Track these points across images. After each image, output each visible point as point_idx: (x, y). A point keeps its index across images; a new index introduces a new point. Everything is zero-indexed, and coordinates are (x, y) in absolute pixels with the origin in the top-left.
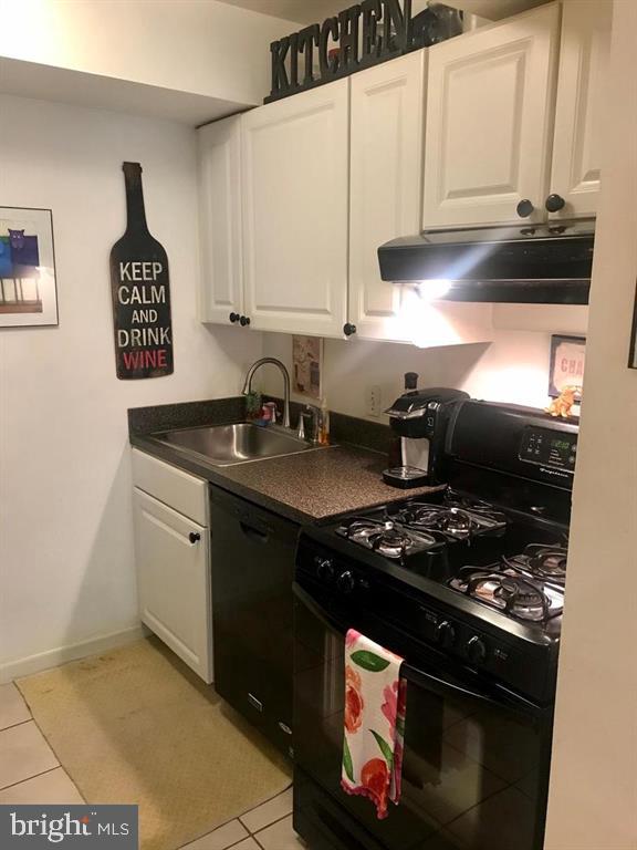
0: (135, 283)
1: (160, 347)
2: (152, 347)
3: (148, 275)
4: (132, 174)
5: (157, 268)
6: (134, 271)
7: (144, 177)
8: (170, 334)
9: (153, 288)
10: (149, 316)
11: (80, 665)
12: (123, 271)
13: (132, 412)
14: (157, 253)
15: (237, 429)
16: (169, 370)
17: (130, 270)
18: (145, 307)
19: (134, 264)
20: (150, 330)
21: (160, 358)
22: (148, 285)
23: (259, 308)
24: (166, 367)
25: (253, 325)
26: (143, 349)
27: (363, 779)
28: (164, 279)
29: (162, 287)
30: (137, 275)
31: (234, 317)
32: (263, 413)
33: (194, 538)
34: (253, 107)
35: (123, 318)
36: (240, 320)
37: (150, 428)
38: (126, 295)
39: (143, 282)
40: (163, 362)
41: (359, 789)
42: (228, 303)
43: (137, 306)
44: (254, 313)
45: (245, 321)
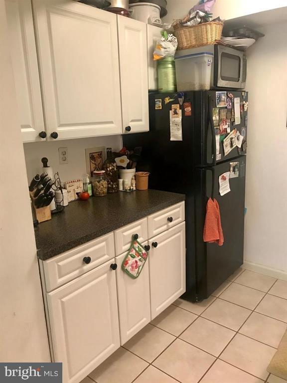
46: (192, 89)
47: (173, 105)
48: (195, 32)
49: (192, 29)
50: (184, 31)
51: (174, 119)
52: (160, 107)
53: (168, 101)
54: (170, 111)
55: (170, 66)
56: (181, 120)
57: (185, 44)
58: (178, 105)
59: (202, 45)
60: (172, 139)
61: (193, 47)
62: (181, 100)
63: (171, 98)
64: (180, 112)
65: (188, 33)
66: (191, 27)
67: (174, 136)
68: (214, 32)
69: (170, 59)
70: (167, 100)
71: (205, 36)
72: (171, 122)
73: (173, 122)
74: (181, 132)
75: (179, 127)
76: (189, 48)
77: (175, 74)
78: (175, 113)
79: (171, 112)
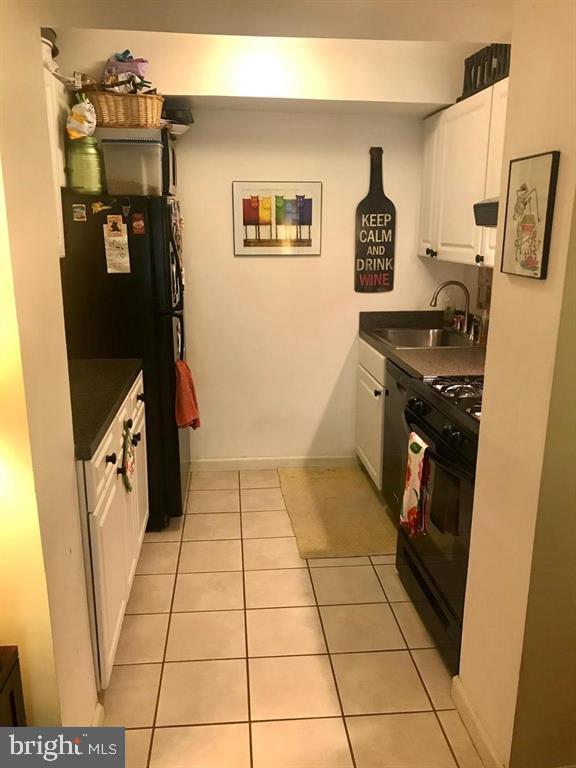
0: (371, 228)
1: (385, 271)
2: (380, 272)
3: (381, 223)
4: (376, 155)
5: (388, 218)
6: (372, 220)
7: (383, 156)
8: (393, 264)
9: (384, 231)
10: (379, 251)
11: (314, 469)
12: (364, 221)
13: (362, 314)
14: (389, 208)
15: (433, 333)
16: (390, 288)
17: (369, 219)
18: (377, 244)
19: (372, 216)
20: (379, 260)
21: (385, 279)
22: (380, 229)
23: (443, 245)
24: (388, 286)
25: (439, 257)
26: (373, 272)
27: (409, 518)
28: (392, 225)
29: (390, 231)
30: (373, 223)
31: (429, 251)
32: (454, 322)
33: (377, 393)
34: (451, 105)
35: (361, 251)
36: (431, 253)
37: (373, 326)
38: (365, 236)
39: (377, 228)
40: (386, 282)
41: (406, 523)
42: (428, 242)
43: (372, 244)
44: (439, 248)
45: (435, 254)
46: (138, 193)
47: (109, 216)
48: (125, 105)
49: (120, 98)
50: (106, 98)
51: (112, 239)
52: (83, 217)
53: (100, 209)
54: (105, 226)
55: (92, 151)
56: (126, 240)
57: (107, 119)
58: (120, 217)
59: (138, 126)
60: (110, 271)
61: (122, 126)
62: (126, 209)
63: (105, 205)
64: (123, 227)
65: (112, 103)
66: (118, 95)
67: (114, 266)
68: (155, 111)
69: (90, 141)
70: (98, 207)
71: (143, 113)
72: (106, 243)
73: (112, 244)
74: (127, 259)
75: (123, 252)
76: (114, 126)
77: (102, 165)
78: (115, 228)
79: (106, 228)
